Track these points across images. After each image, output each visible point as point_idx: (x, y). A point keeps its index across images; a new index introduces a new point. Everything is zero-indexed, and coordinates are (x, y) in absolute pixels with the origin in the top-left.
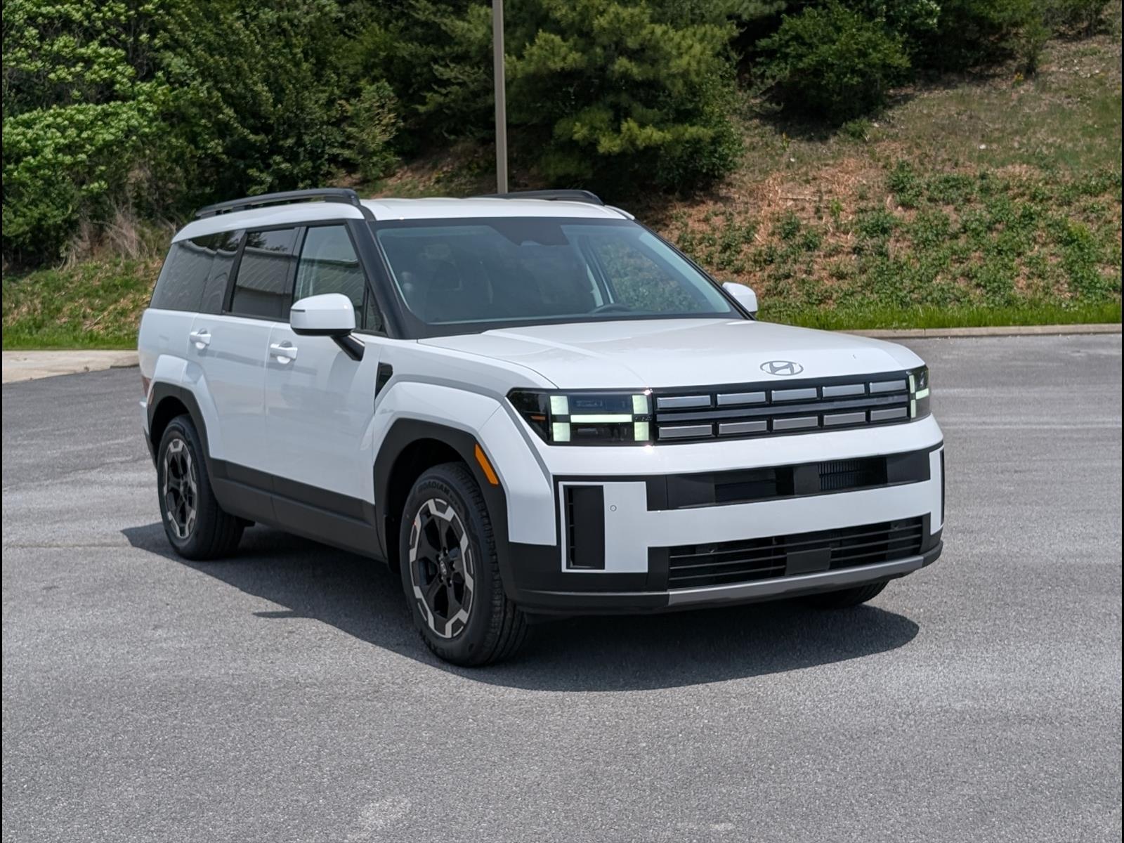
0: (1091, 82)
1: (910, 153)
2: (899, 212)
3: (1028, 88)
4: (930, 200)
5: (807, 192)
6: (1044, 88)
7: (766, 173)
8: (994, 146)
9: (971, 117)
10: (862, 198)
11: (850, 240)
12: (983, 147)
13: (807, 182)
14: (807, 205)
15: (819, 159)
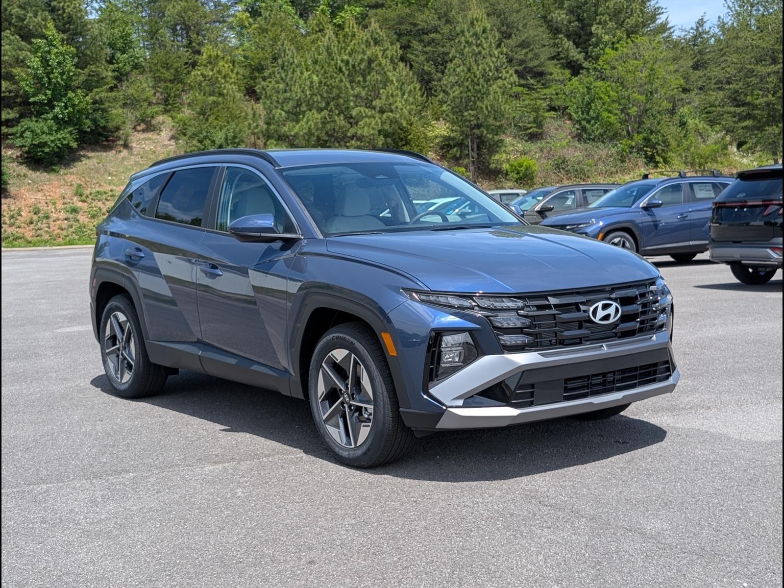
0: (150, 152)
1: (80, 180)
2: (80, 204)
3: (125, 153)
4: (92, 199)
5: (40, 196)
6: (132, 155)
7: (19, 187)
8: (114, 178)
9: (103, 166)
10: (64, 198)
11: (62, 215)
12: (110, 178)
13: (39, 191)
14: (42, 201)
15: (41, 181)
